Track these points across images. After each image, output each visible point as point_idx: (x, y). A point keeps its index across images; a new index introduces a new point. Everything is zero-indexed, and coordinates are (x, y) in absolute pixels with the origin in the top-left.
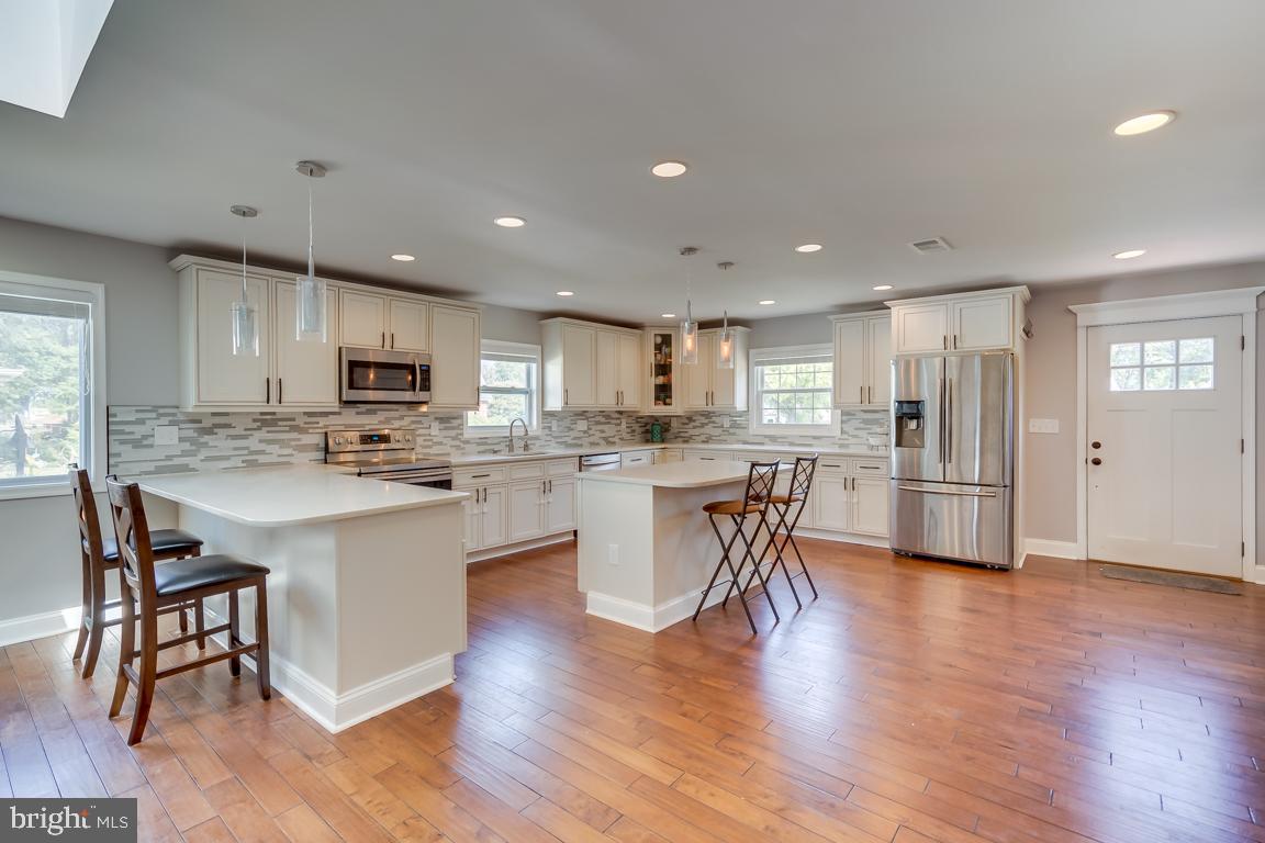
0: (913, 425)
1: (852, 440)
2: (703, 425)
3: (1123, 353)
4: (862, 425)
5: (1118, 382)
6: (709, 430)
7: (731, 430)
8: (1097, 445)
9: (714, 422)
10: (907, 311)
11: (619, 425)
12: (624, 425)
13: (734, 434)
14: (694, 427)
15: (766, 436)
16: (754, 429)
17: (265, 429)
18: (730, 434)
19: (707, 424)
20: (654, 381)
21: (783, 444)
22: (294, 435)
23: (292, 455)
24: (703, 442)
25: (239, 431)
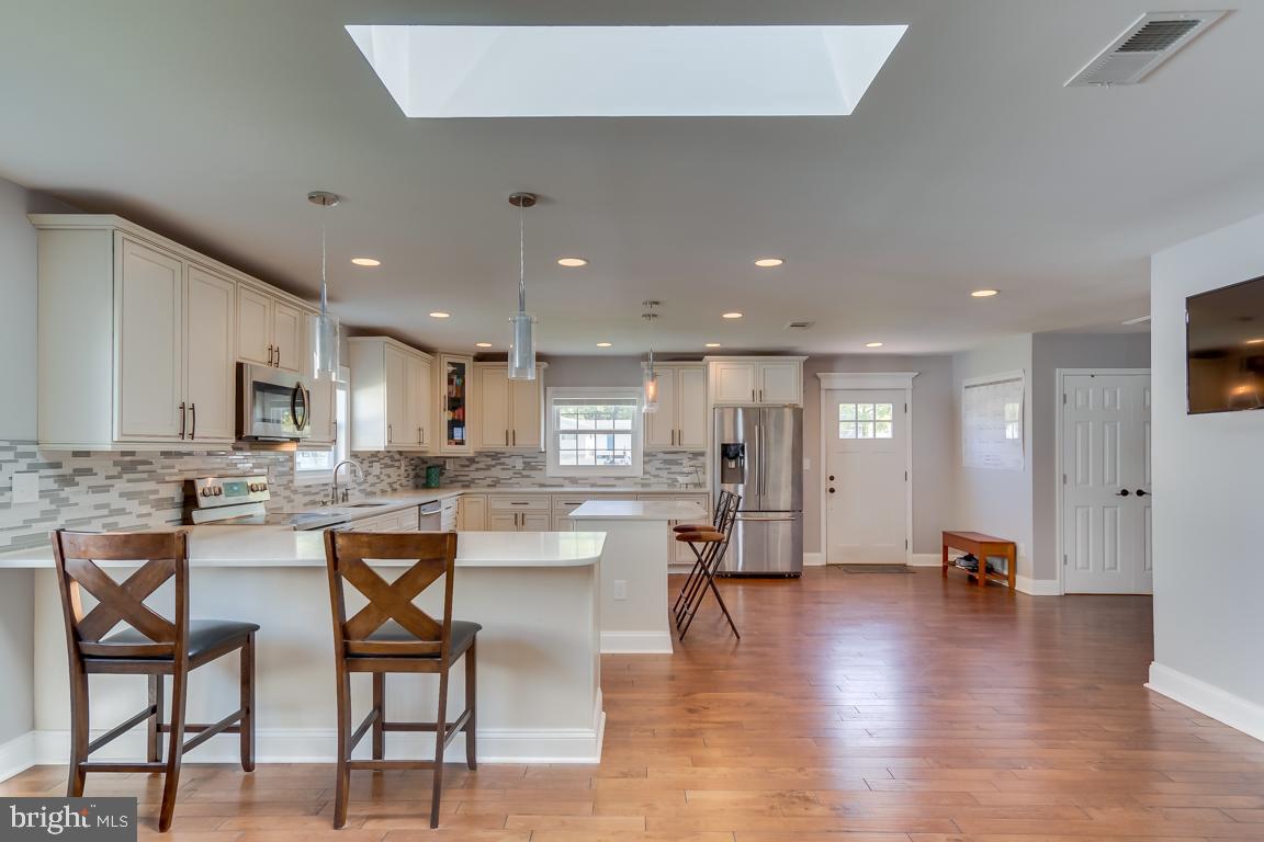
0: (732, 464)
1: (653, 480)
2: (488, 468)
3: (846, 411)
4: (662, 466)
5: (846, 431)
6: (497, 472)
7: (525, 473)
8: (832, 478)
9: (503, 464)
10: (723, 366)
11: (399, 468)
12: (403, 468)
13: (528, 476)
14: (477, 470)
15: (565, 478)
16: (550, 471)
17: (126, 476)
18: (523, 477)
19: (494, 466)
20: (447, 416)
21: (584, 485)
22: (152, 485)
23: (150, 514)
24: (489, 486)
25: (99, 480)
